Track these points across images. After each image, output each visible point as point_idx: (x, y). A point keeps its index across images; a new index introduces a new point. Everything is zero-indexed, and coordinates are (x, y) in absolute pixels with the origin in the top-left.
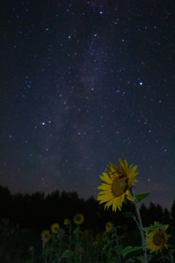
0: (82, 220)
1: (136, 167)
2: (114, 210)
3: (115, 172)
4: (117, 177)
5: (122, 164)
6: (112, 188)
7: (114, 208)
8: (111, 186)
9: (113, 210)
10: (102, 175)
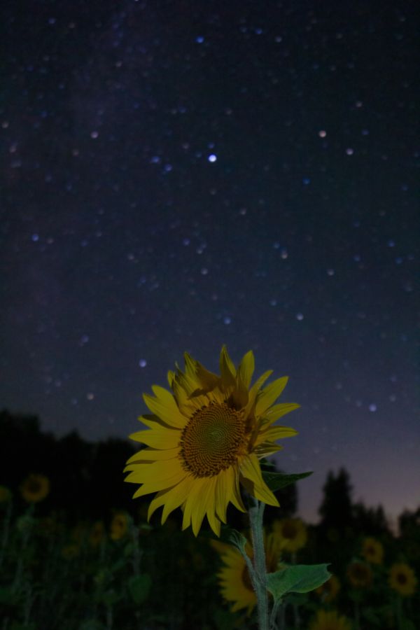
0: (44, 491)
1: (283, 382)
2: (190, 527)
3: (201, 388)
4: (205, 407)
5: (232, 367)
6: (181, 444)
7: (192, 520)
8: (179, 434)
9: (185, 525)
10: (152, 394)
